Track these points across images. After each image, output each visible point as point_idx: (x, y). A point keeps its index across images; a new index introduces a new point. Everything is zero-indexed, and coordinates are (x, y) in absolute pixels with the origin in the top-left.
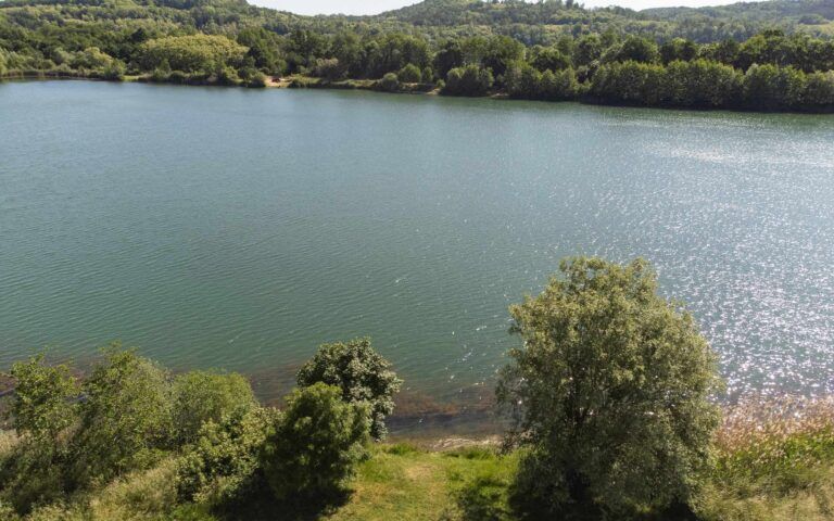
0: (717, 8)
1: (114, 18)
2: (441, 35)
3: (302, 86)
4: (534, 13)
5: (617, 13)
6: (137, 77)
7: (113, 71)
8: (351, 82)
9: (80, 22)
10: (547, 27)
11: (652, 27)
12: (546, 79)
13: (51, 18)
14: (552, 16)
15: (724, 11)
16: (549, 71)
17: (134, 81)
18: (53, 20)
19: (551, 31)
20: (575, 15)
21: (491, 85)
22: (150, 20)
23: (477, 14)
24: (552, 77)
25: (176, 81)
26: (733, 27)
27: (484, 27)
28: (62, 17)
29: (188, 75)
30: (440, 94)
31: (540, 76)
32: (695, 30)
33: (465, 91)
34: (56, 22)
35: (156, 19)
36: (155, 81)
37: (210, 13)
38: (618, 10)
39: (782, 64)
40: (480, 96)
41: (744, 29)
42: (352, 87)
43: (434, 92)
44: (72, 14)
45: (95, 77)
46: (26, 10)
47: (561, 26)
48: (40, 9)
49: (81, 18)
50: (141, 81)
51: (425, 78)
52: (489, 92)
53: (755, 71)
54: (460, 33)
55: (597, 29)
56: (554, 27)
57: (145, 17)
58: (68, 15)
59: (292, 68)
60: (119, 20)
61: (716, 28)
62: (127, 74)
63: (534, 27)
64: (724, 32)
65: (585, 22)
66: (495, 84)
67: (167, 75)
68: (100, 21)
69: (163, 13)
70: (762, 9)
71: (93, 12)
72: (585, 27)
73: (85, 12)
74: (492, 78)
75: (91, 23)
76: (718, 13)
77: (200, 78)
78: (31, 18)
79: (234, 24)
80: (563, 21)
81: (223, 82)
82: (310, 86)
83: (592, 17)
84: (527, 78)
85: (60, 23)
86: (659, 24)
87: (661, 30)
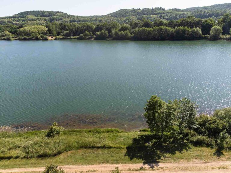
0: (208, 6)
1: (27, 21)
2: (121, 20)
3: (58, 39)
4: (149, 12)
5: (175, 10)
6: (15, 39)
7: (8, 38)
8: (72, 37)
9: (18, 23)
10: (152, 16)
11: (183, 14)
12: (121, 34)
13: (10, 22)
14: (155, 12)
15: (210, 7)
16: (122, 31)
17: (14, 40)
18: (11, 22)
19: (153, 17)
20: (161, 12)
21: (107, 36)
22: (37, 21)
23: (133, 13)
24: (123, 33)
25: (25, 39)
26: (208, 13)
27: (134, 17)
28: (13, 21)
29: (28, 37)
30: (94, 39)
31: (120, 33)
32: (196, 14)
33: (101, 38)
34: (11, 23)
35: (39, 21)
36: (19, 39)
37: (55, 18)
38: (176, 10)
39: (184, 26)
40: (104, 39)
41: (211, 13)
42: (72, 39)
43: (93, 39)
44: (16, 21)
45: (4, 39)
46: (3, 20)
47: (156, 15)
48: (7, 20)
49: (18, 22)
50: (16, 40)
51: (90, 35)
52: (107, 38)
53: (177, 29)
54: (126, 19)
55: (167, 15)
56: (154, 16)
57: (36, 20)
58: (15, 21)
59: (58, 34)
60: (29, 22)
61: (203, 13)
62: (13, 38)
63: (148, 16)
64: (205, 14)
65: (164, 13)
66: (109, 36)
67: (23, 38)
68: (23, 22)
69: (41, 19)
70: (222, 6)
71: (22, 20)
72: (163, 15)
73: (19, 20)
74: (108, 34)
75: (21, 23)
76: (208, 8)
77: (31, 38)
78: (4, 22)
79: (61, 20)
80: (158, 14)
81: (37, 39)
82: (61, 39)
83: (166, 12)
84: (116, 34)
85: (12, 23)
86: (185, 13)
87: (186, 15)
